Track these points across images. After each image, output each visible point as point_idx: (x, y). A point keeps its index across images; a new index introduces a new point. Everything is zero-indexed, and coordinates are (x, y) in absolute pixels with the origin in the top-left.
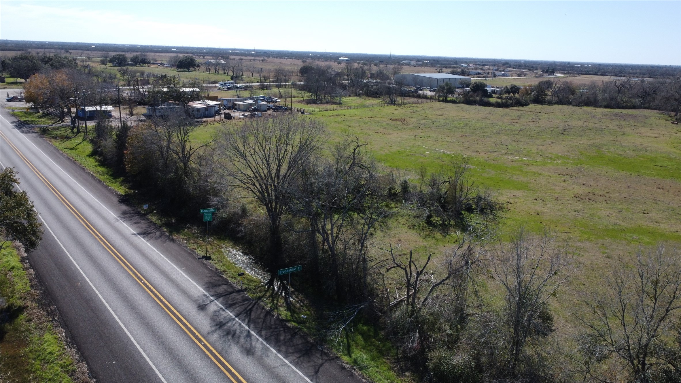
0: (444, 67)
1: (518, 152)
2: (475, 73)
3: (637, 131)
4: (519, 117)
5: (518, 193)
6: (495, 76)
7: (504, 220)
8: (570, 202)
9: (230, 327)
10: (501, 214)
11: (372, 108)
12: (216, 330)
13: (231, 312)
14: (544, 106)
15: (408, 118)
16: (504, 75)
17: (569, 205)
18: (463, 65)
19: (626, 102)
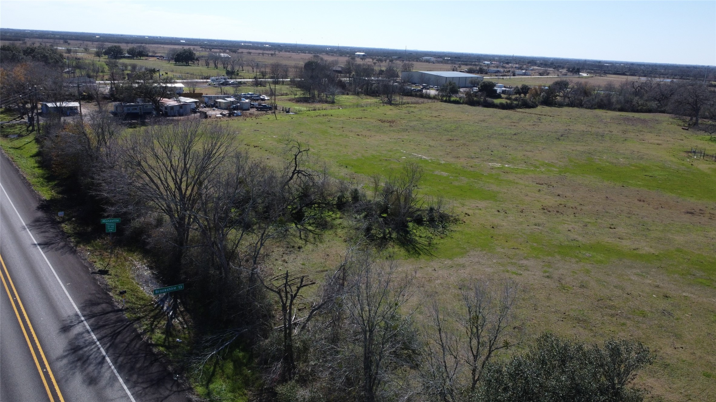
0: (464, 64)
1: (501, 159)
2: (494, 72)
3: (641, 137)
4: (520, 120)
5: (483, 204)
6: (514, 75)
7: (453, 233)
8: (535, 214)
9: (85, 352)
10: (453, 227)
11: (365, 108)
12: (68, 354)
13: (95, 335)
14: (553, 109)
15: (399, 119)
16: (525, 74)
17: (532, 218)
18: (486, 62)
19: (642, 105)
